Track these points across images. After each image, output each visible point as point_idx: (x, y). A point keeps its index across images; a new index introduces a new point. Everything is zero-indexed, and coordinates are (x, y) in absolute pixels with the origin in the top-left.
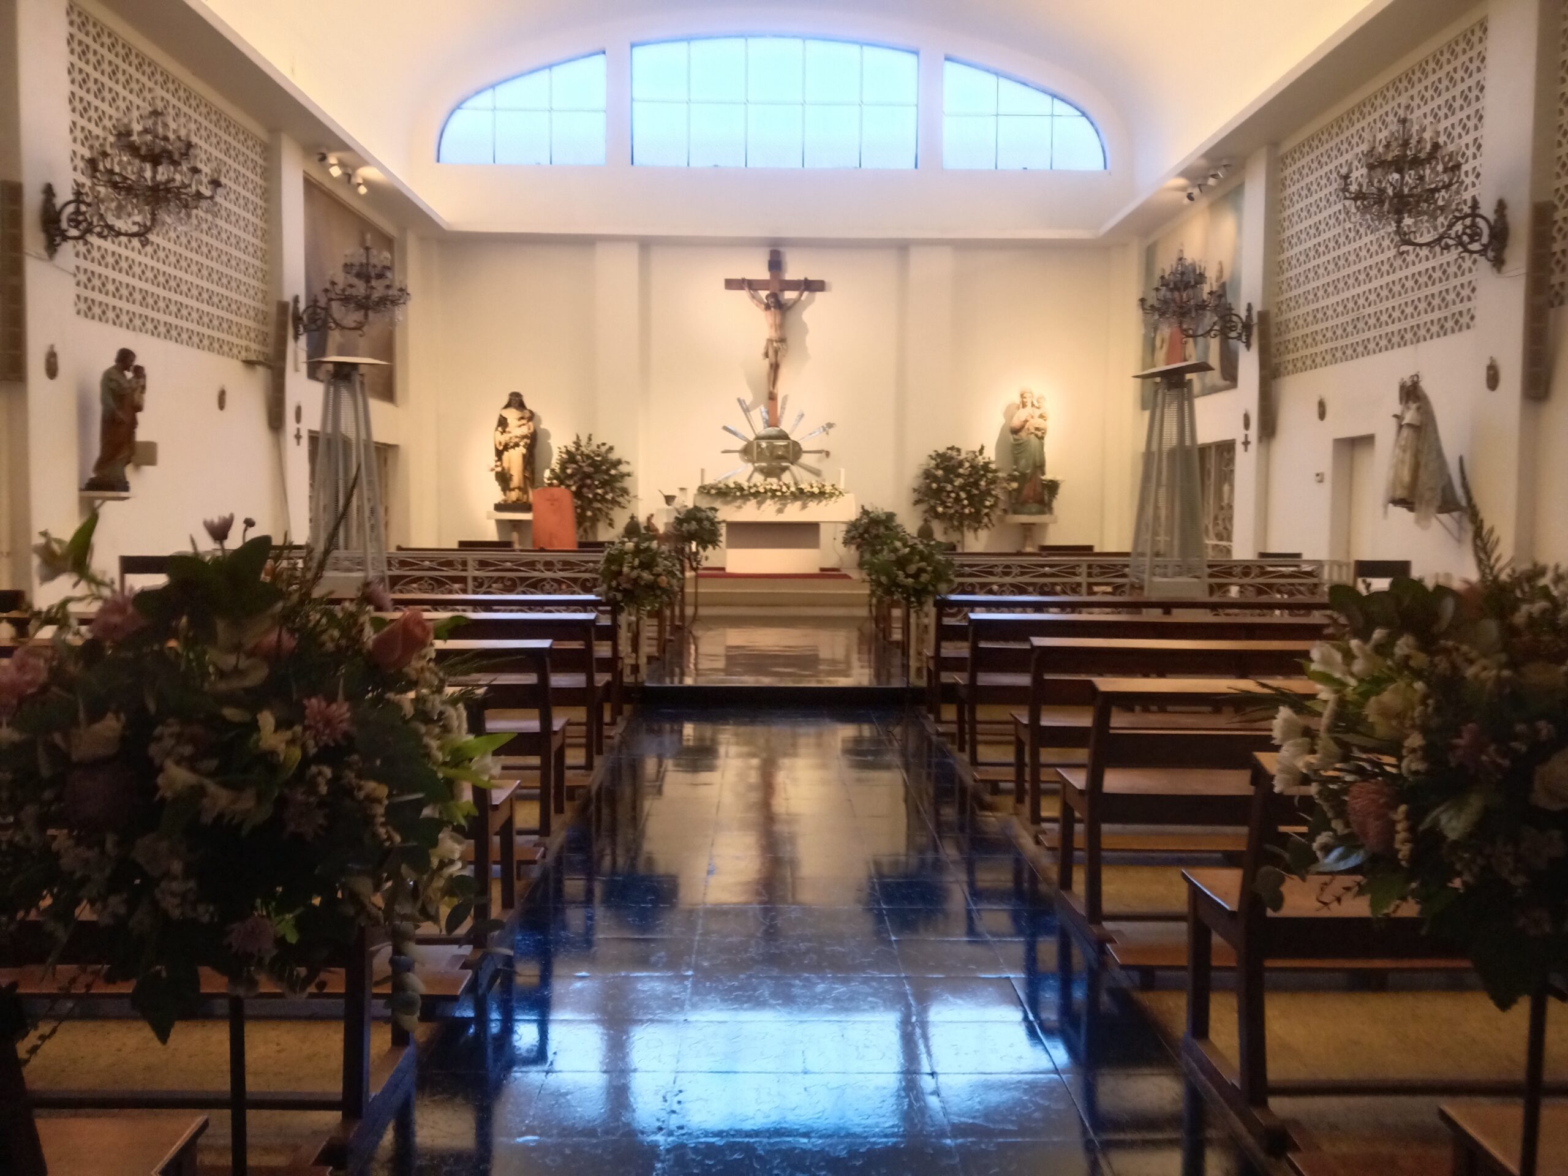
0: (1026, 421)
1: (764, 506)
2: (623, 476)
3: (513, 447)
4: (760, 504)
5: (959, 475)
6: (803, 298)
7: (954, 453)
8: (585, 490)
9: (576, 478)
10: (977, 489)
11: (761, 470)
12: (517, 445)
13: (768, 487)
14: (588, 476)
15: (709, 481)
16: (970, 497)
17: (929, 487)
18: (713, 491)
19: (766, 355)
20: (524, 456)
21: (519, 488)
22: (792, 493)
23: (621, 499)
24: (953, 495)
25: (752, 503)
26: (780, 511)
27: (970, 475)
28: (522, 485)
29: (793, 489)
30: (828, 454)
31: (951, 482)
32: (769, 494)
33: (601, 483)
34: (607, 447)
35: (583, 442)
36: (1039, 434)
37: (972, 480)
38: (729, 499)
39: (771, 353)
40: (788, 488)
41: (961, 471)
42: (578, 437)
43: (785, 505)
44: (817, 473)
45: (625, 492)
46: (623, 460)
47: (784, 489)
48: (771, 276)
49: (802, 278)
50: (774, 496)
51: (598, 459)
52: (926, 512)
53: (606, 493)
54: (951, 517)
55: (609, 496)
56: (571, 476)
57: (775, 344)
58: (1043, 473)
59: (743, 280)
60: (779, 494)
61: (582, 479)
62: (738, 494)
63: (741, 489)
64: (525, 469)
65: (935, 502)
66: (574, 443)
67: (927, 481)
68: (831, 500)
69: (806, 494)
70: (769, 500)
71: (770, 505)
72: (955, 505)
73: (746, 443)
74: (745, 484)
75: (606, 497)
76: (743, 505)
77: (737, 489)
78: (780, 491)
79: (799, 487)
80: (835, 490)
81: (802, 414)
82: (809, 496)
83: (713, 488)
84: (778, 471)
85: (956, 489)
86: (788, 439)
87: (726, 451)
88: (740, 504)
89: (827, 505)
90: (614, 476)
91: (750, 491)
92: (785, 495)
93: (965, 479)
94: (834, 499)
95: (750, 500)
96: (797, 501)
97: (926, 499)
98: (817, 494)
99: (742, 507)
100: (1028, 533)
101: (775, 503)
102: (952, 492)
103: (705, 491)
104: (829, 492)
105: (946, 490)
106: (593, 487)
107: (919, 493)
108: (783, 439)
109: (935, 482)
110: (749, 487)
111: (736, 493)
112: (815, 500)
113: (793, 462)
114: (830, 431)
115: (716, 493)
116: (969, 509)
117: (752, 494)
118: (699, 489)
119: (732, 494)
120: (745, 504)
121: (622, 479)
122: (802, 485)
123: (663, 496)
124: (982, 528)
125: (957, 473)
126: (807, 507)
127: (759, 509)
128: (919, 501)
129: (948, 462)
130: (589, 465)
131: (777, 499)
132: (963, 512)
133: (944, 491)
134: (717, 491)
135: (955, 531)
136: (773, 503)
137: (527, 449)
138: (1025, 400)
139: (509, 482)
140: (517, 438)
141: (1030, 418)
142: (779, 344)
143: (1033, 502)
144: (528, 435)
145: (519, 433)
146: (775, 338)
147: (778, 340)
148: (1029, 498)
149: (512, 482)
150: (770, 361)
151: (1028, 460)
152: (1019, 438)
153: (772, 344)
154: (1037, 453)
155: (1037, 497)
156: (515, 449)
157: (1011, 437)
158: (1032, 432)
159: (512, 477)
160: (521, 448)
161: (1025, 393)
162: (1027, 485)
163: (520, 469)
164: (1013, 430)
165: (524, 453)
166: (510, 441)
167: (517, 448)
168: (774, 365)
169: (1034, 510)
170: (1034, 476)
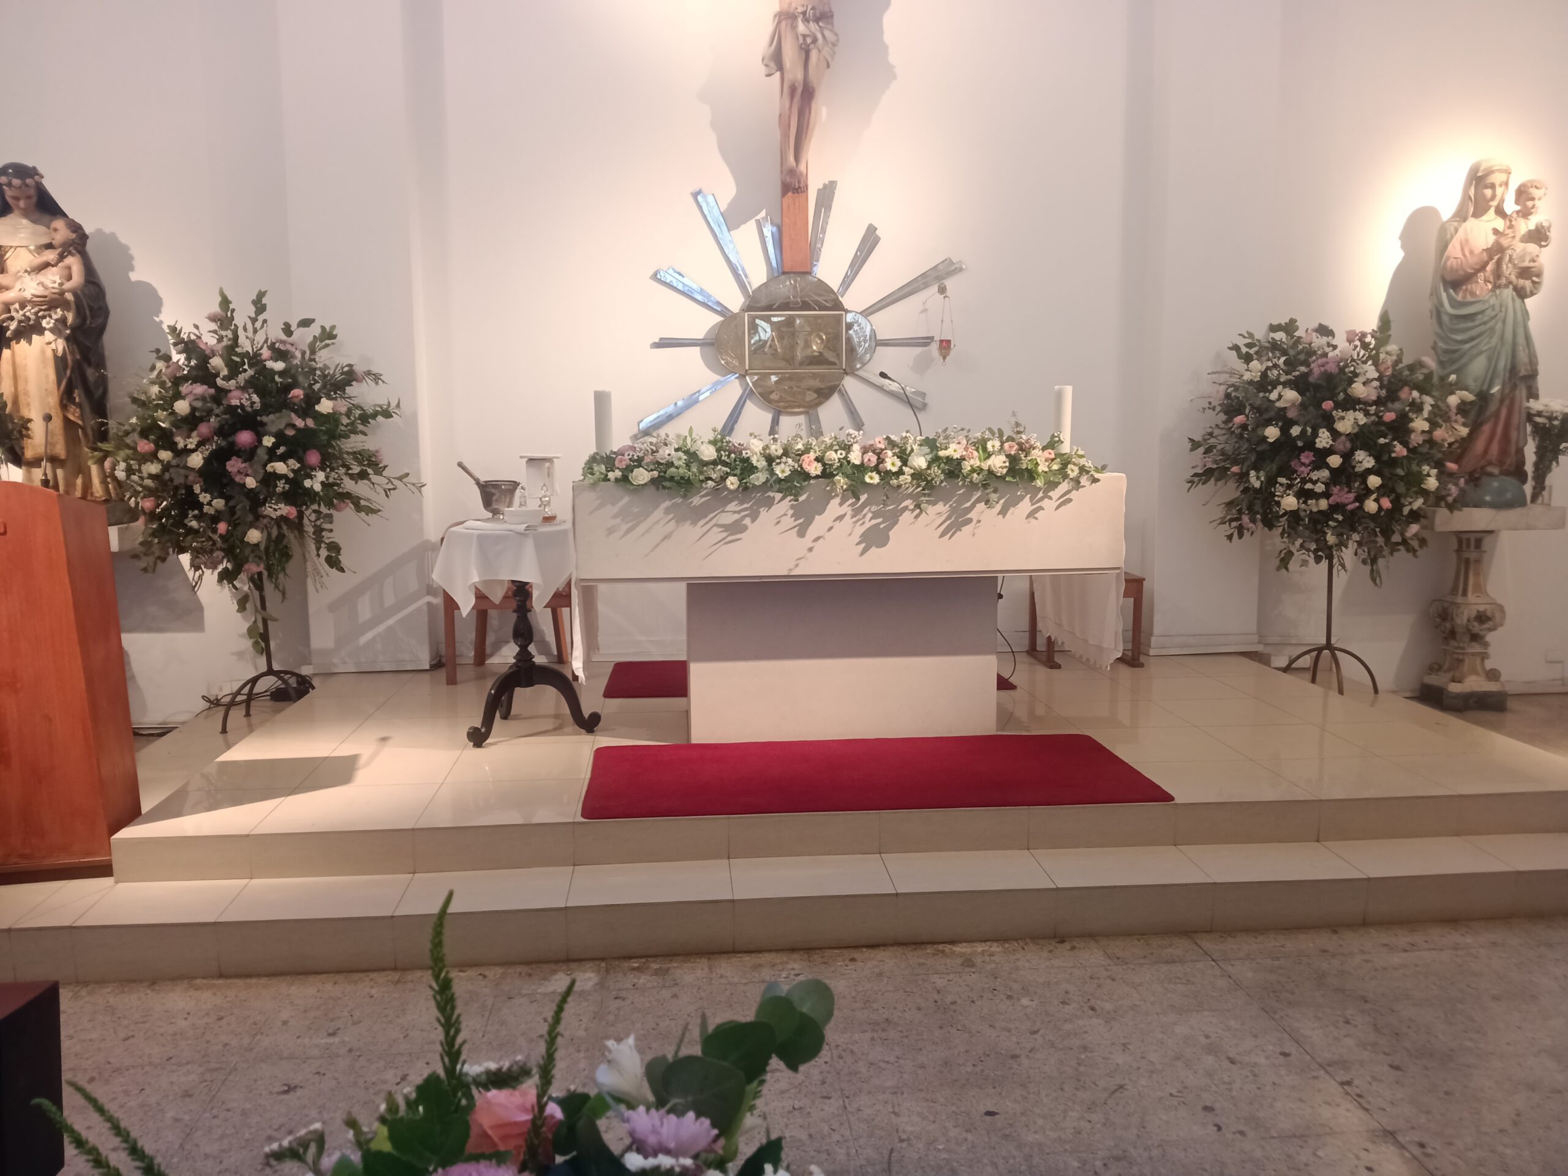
1: (820, 523)
3: (19, 335)
4: (804, 517)
5: (1351, 403)
7: (1319, 341)
8: (234, 465)
9: (204, 429)
10: (1405, 444)
11: (764, 396)
12: (29, 330)
13: (833, 456)
14: (250, 421)
15: (619, 439)
16: (1385, 464)
17: (1249, 436)
18: (641, 476)
19: (776, 60)
20: (60, 362)
21: (54, 460)
22: (918, 475)
23: (360, 488)
24: (1335, 461)
25: (783, 506)
26: (875, 538)
27: (1378, 402)
28: (60, 450)
29: (920, 461)
30: (945, 346)
31: (1328, 421)
32: (841, 480)
33: (280, 437)
34: (315, 330)
35: (242, 314)
36: (1528, 284)
37: (1389, 416)
38: (697, 500)
39: (790, 54)
40: (904, 460)
41: (1359, 389)
42: (225, 302)
43: (893, 519)
44: (914, 403)
45: (370, 464)
46: (359, 369)
47: (891, 463)
50: (857, 487)
51: (279, 366)
52: (1230, 504)
53: (306, 471)
54: (1319, 521)
56: (191, 422)
57: (801, 28)
58: (1533, 394)
60: (873, 478)
61: (226, 431)
62: (732, 482)
63: (746, 468)
65: (1271, 481)
66: (213, 319)
67: (1239, 419)
68: (1046, 496)
69: (965, 477)
70: (837, 500)
71: (841, 518)
72: (1335, 490)
73: (720, 319)
74: (755, 449)
75: (307, 483)
76: (747, 521)
77: (725, 464)
78: (876, 469)
79: (942, 453)
80: (1066, 462)
81: (870, 241)
82: (973, 486)
83: (639, 462)
84: (811, 396)
85: (1343, 445)
86: (838, 306)
87: (664, 343)
88: (737, 516)
89: (1031, 515)
90: (332, 419)
91: (772, 472)
92: (894, 482)
93: (1367, 414)
94: (1055, 494)
95: (769, 503)
96: (934, 503)
97: (1235, 469)
98: (1003, 478)
99: (745, 528)
100: (1473, 555)
101: (856, 512)
102: (1329, 451)
103: (611, 475)
104: (1042, 467)
105: (1310, 445)
106: (262, 454)
107: (1207, 451)
108: (822, 308)
109: (1268, 423)
110: (770, 460)
111: (723, 479)
112: (994, 497)
113: (850, 371)
114: (949, 283)
115: (653, 481)
116: (1376, 500)
117: (780, 480)
118: (589, 468)
119: (710, 483)
120: (754, 517)
121: (361, 427)
122: (953, 446)
123: (478, 483)
124: (1394, 548)
125: (1342, 396)
126: (970, 521)
127: (802, 533)
128: (1206, 475)
129: (1306, 363)
130: (252, 384)
131: (863, 498)
132: (1361, 508)
133: (1302, 450)
134: (656, 474)
135: (1318, 560)
136: (850, 513)
137: (68, 339)
138: (1488, 192)
139: (22, 436)
140: (34, 304)
141: (1505, 242)
142: (813, 26)
143: (1502, 473)
144: (69, 296)
145: (40, 291)
146: (800, 10)
147: (810, 13)
148: (1490, 463)
149: (29, 437)
150: (788, 76)
151: (1493, 359)
152: (1469, 298)
153: (794, 27)
154: (1521, 340)
155: (1511, 460)
156: (30, 342)
157: (1444, 295)
158: (1503, 281)
159: (30, 420)
160: (49, 336)
161: (1489, 172)
162: (1486, 428)
163: (53, 400)
164: (1448, 278)
165: (60, 353)
166: (13, 314)
167: (35, 337)
168: (800, 90)
169: (1509, 496)
170: (1507, 402)
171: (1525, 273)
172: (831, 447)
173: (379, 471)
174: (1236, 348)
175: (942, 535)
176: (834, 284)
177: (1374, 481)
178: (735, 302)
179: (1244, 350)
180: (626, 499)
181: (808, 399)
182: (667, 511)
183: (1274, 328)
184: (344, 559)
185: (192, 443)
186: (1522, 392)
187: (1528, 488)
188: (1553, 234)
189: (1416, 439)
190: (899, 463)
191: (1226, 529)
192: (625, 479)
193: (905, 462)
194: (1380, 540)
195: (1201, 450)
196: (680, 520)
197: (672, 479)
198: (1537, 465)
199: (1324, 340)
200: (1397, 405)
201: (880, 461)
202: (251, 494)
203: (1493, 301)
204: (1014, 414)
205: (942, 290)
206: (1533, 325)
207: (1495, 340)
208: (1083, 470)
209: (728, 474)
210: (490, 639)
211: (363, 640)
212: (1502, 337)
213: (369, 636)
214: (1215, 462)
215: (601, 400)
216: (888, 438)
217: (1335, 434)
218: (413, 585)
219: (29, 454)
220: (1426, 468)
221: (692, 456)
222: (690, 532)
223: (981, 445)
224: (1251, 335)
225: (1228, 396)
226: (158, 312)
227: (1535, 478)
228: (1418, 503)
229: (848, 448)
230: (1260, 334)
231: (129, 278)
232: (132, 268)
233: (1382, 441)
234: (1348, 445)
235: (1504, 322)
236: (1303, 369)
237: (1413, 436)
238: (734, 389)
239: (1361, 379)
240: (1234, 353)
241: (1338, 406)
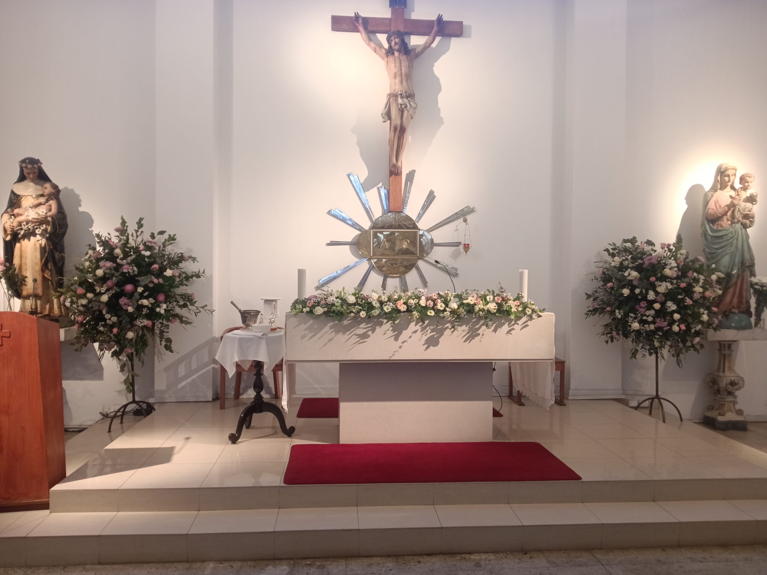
0: (732, 206)
1: (405, 334)
2: (188, 278)
3: (25, 237)
4: (398, 331)
5: (664, 278)
6: (434, 45)
7: (647, 248)
8: (123, 301)
9: (109, 283)
10: (691, 298)
11: (380, 269)
12: (30, 234)
13: (412, 302)
14: (132, 280)
15: (310, 292)
16: (682, 308)
17: (615, 293)
18: (319, 310)
19: (388, 115)
20: (43, 250)
21: (36, 296)
22: (453, 312)
23: (183, 311)
24: (657, 306)
25: (387, 326)
26: (432, 342)
27: (677, 278)
28: (40, 291)
29: (454, 305)
30: (467, 247)
31: (653, 287)
32: (416, 314)
33: (146, 288)
34: (166, 236)
35: (131, 228)
36: (747, 222)
37: (683, 285)
38: (345, 322)
39: (394, 112)
40: (446, 303)
41: (667, 272)
42: (124, 223)
43: (441, 333)
44: (452, 273)
45: (189, 300)
46: (186, 255)
47: (440, 306)
48: (392, 14)
49: (434, 18)
50: (423, 317)
51: (148, 253)
52: (606, 326)
53: (157, 304)
54: (650, 335)
55: (162, 309)
56: (103, 279)
57: (400, 101)
58: (753, 274)
59: (357, 17)
60: (431, 313)
61: (120, 284)
62: (363, 314)
63: (370, 307)
64: (44, 267)
65: (626, 315)
66: (117, 230)
67: (610, 285)
68: (516, 323)
69: (476, 313)
70: (414, 323)
71: (415, 332)
72: (658, 320)
73: (359, 232)
74: (374, 297)
75: (158, 310)
76: (370, 333)
77: (360, 305)
78: (433, 308)
79: (465, 302)
80: (525, 307)
81: (431, 197)
82: (480, 318)
83: (318, 304)
84: (402, 269)
85: (661, 298)
86: (415, 227)
87: (332, 244)
88: (365, 330)
89: (509, 332)
90: (172, 278)
91: (382, 309)
92: (442, 315)
93: (672, 284)
94: (520, 322)
95: (381, 324)
96: (461, 326)
97: (608, 309)
98: (494, 314)
99: (369, 336)
100: (727, 352)
101: (423, 329)
102: (654, 301)
103: (304, 310)
104: (514, 310)
105: (645, 298)
106: (137, 296)
107: (595, 299)
108: (408, 228)
109: (624, 287)
110: (381, 303)
111: (359, 312)
112: (490, 323)
113: (421, 258)
114: (468, 217)
115: (325, 313)
116: (678, 326)
117: (386, 313)
118: (294, 306)
119: (352, 314)
120: (373, 330)
121: (185, 282)
122: (470, 298)
123: (240, 311)
124: (688, 349)
125: (659, 275)
126: (479, 334)
127: (396, 339)
128: (594, 311)
129: (642, 259)
130: (134, 262)
131: (427, 322)
132: (671, 329)
133: (641, 300)
134: (326, 309)
135: (651, 354)
136: (420, 329)
137: (47, 239)
138: (727, 179)
139: (22, 285)
140: (33, 222)
141: (736, 202)
142: (405, 100)
143: (739, 312)
144: (49, 219)
145: (36, 216)
146: (399, 93)
147: (404, 94)
148: (733, 307)
149: (25, 285)
150: (393, 123)
151: (733, 256)
152: (720, 228)
153: (396, 101)
154: (746, 248)
155: (744, 306)
156: (29, 240)
157: (708, 226)
158: (736, 220)
159: (26, 277)
160: (38, 237)
161: (727, 169)
162: (731, 291)
163: (38, 267)
164: (709, 218)
165: (43, 245)
166: (23, 227)
167: (32, 238)
168: (399, 129)
169: (743, 323)
170: (740, 278)
171: (746, 217)
172: (410, 297)
173: (193, 304)
174: (607, 250)
175: (465, 341)
176: (414, 217)
177: (677, 316)
178: (366, 225)
179: (611, 251)
180: (311, 321)
181: (401, 270)
182: (331, 328)
183: (625, 241)
184: (173, 346)
185: (103, 290)
186: (747, 273)
187: (753, 320)
188: (758, 199)
189: (696, 296)
190: (444, 306)
191: (605, 338)
192: (311, 312)
193: (447, 306)
194: (681, 345)
195: (592, 299)
196: (337, 332)
197: (334, 312)
198: (756, 309)
199: (650, 248)
200: (687, 280)
201: (435, 304)
202: (131, 315)
203: (731, 230)
204: (500, 283)
205: (465, 221)
206: (751, 241)
207: (733, 248)
208: (533, 311)
209: (361, 310)
210: (242, 386)
211: (180, 386)
212: (737, 247)
213: (183, 383)
214: (599, 305)
215: (301, 273)
216: (439, 294)
217: (657, 293)
218: (206, 359)
219: (25, 293)
220: (702, 310)
221: (344, 301)
222: (342, 338)
223: (484, 298)
224: (614, 244)
225: (604, 273)
226: (91, 226)
227: (756, 315)
228: (699, 327)
229: (419, 298)
230: (619, 244)
231: (78, 210)
232: (80, 205)
233: (680, 297)
234: (664, 299)
235: (737, 240)
236: (640, 261)
237: (695, 295)
238: (365, 265)
239: (668, 267)
240: (606, 253)
241: (658, 279)
